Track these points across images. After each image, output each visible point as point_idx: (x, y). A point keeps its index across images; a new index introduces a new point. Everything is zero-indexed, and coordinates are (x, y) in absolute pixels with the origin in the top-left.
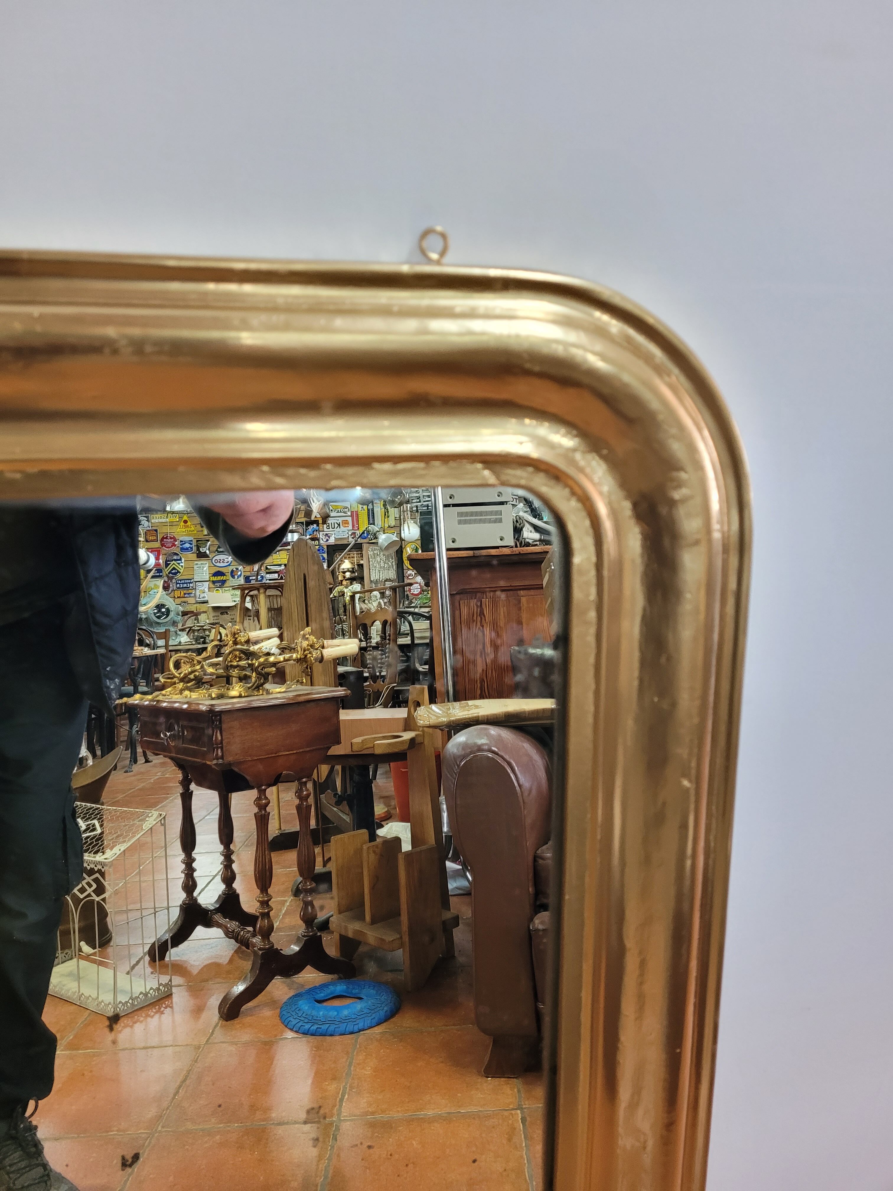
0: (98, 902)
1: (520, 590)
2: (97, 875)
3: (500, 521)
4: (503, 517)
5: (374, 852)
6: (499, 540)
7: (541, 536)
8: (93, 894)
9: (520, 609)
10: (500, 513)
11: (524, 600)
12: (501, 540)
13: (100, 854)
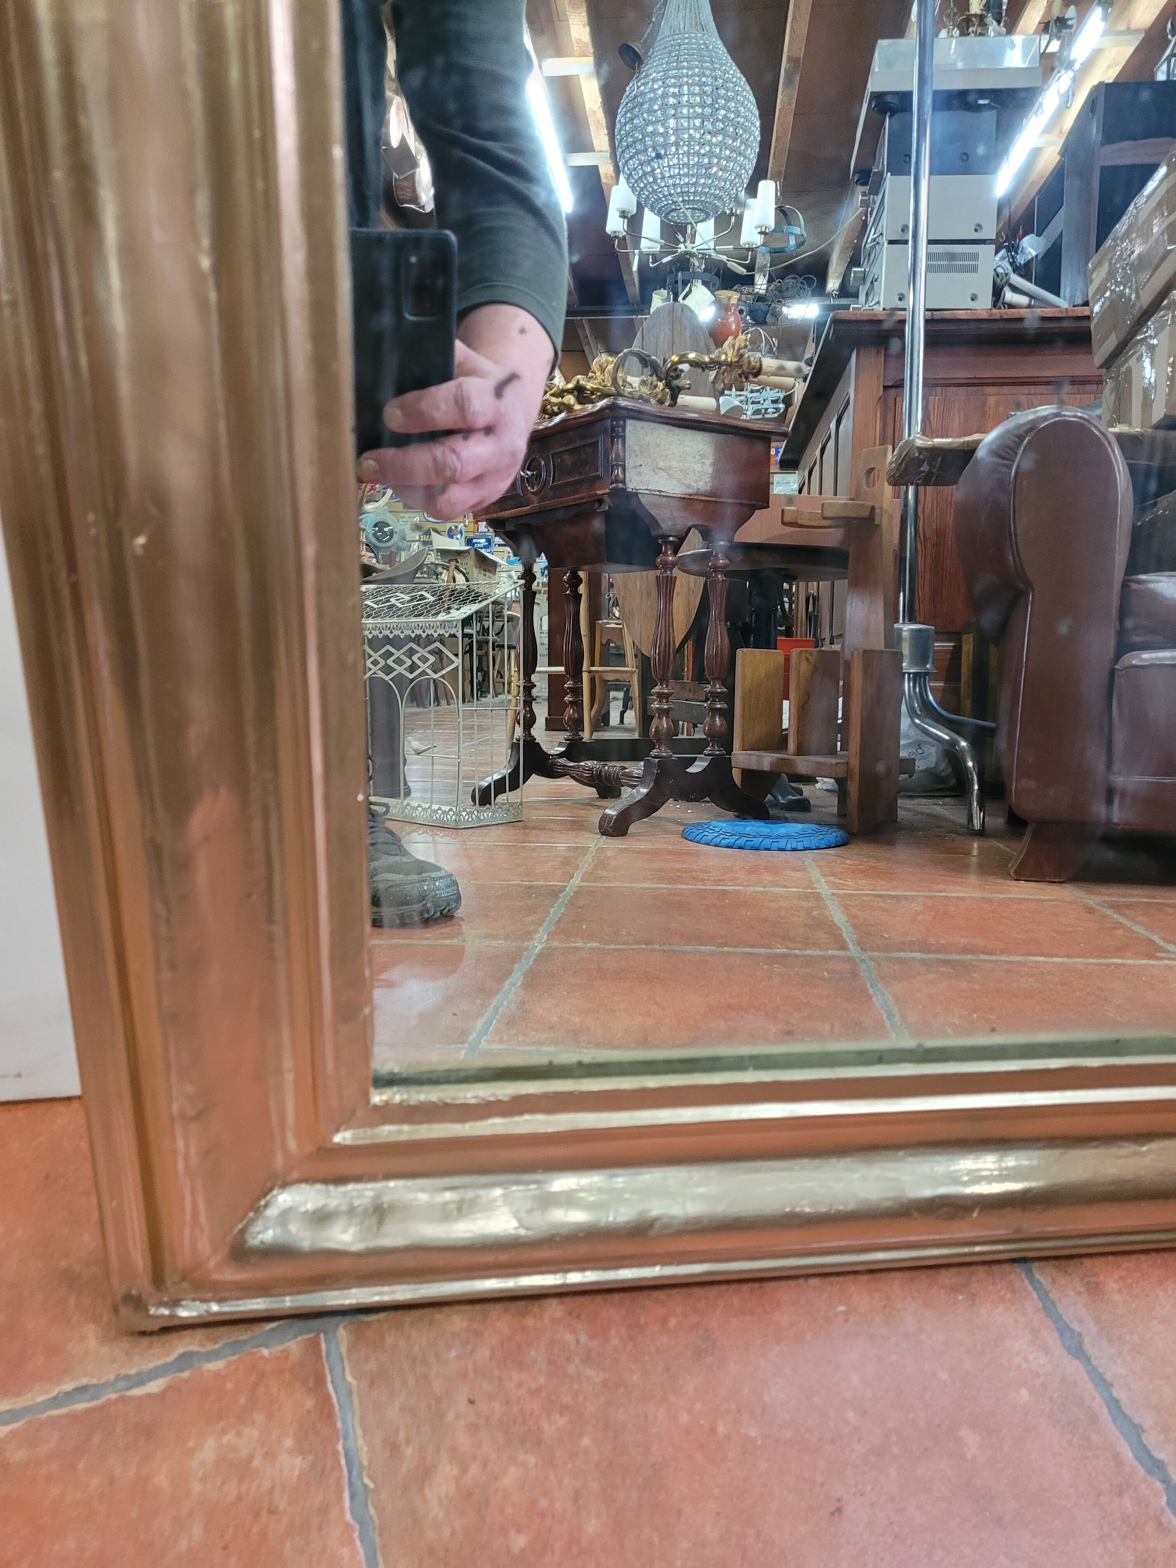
0: (434, 680)
1: (987, 385)
2: (437, 644)
3: (974, 269)
4: (980, 263)
5: (807, 660)
6: (969, 299)
7: (1031, 301)
8: (429, 671)
9: (984, 414)
10: (975, 257)
11: (991, 400)
12: (973, 299)
13: (442, 614)
